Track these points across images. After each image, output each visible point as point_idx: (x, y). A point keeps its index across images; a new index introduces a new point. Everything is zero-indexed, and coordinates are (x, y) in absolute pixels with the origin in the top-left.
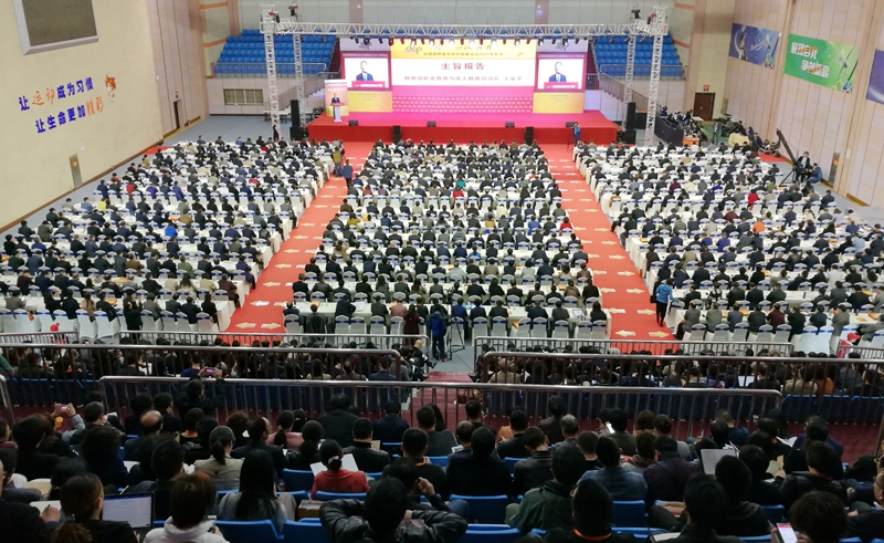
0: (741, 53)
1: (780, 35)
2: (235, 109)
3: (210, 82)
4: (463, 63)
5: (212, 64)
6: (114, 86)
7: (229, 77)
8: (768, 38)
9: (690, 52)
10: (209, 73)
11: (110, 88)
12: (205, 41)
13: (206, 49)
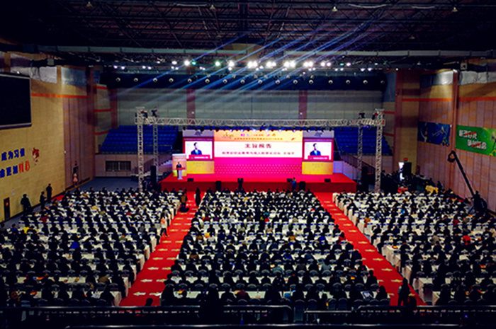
0: (426, 138)
1: (451, 126)
2: (112, 174)
3: (97, 156)
4: (258, 144)
5: (99, 146)
6: (38, 155)
7: (110, 153)
8: (443, 128)
9: (395, 139)
10: (97, 151)
11: (35, 156)
12: (96, 131)
13: (96, 137)
